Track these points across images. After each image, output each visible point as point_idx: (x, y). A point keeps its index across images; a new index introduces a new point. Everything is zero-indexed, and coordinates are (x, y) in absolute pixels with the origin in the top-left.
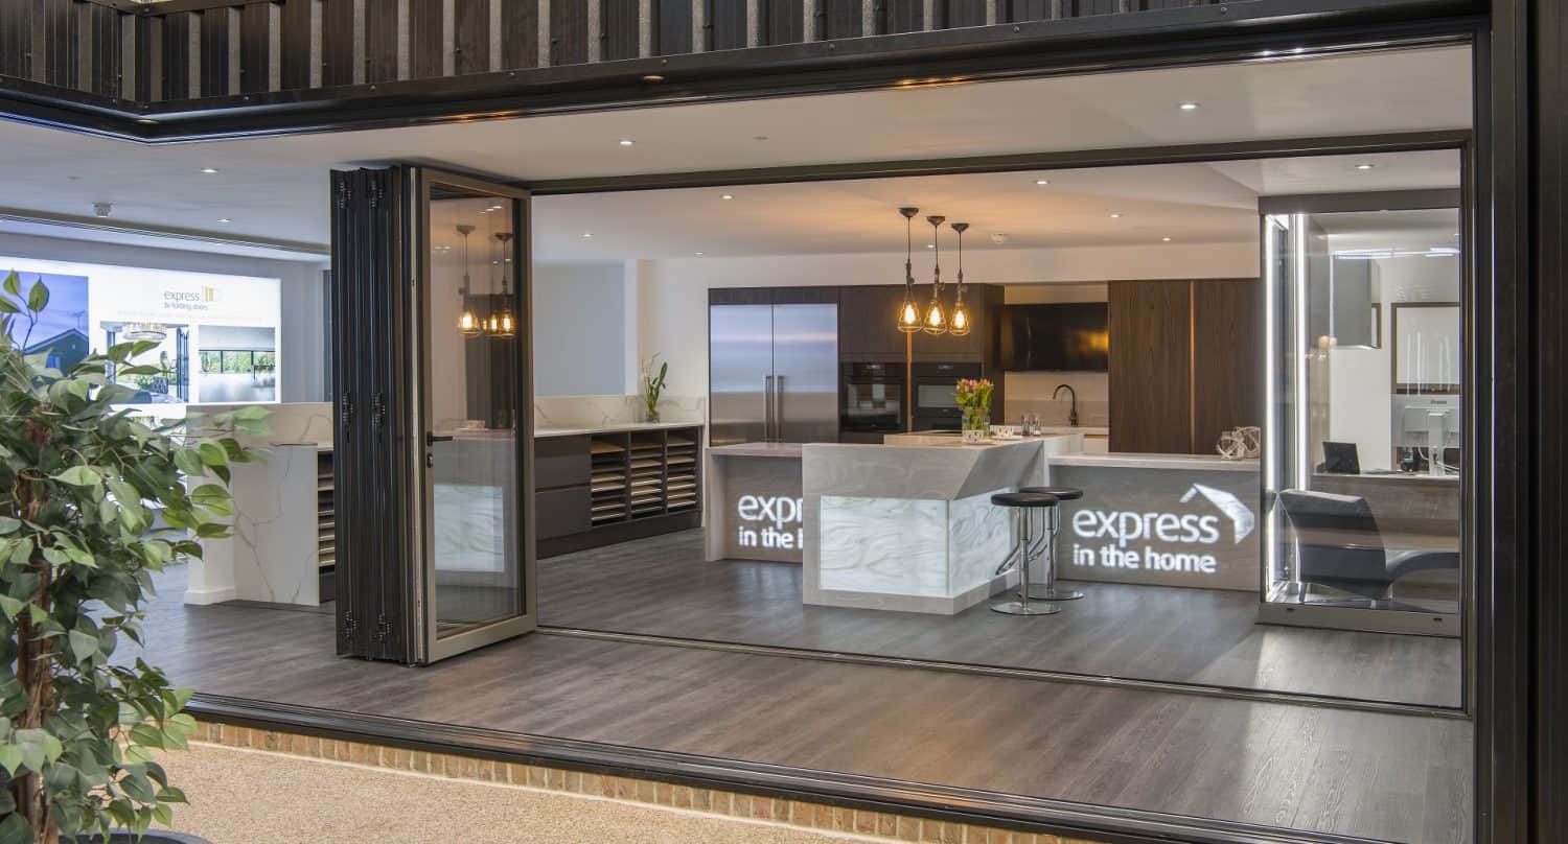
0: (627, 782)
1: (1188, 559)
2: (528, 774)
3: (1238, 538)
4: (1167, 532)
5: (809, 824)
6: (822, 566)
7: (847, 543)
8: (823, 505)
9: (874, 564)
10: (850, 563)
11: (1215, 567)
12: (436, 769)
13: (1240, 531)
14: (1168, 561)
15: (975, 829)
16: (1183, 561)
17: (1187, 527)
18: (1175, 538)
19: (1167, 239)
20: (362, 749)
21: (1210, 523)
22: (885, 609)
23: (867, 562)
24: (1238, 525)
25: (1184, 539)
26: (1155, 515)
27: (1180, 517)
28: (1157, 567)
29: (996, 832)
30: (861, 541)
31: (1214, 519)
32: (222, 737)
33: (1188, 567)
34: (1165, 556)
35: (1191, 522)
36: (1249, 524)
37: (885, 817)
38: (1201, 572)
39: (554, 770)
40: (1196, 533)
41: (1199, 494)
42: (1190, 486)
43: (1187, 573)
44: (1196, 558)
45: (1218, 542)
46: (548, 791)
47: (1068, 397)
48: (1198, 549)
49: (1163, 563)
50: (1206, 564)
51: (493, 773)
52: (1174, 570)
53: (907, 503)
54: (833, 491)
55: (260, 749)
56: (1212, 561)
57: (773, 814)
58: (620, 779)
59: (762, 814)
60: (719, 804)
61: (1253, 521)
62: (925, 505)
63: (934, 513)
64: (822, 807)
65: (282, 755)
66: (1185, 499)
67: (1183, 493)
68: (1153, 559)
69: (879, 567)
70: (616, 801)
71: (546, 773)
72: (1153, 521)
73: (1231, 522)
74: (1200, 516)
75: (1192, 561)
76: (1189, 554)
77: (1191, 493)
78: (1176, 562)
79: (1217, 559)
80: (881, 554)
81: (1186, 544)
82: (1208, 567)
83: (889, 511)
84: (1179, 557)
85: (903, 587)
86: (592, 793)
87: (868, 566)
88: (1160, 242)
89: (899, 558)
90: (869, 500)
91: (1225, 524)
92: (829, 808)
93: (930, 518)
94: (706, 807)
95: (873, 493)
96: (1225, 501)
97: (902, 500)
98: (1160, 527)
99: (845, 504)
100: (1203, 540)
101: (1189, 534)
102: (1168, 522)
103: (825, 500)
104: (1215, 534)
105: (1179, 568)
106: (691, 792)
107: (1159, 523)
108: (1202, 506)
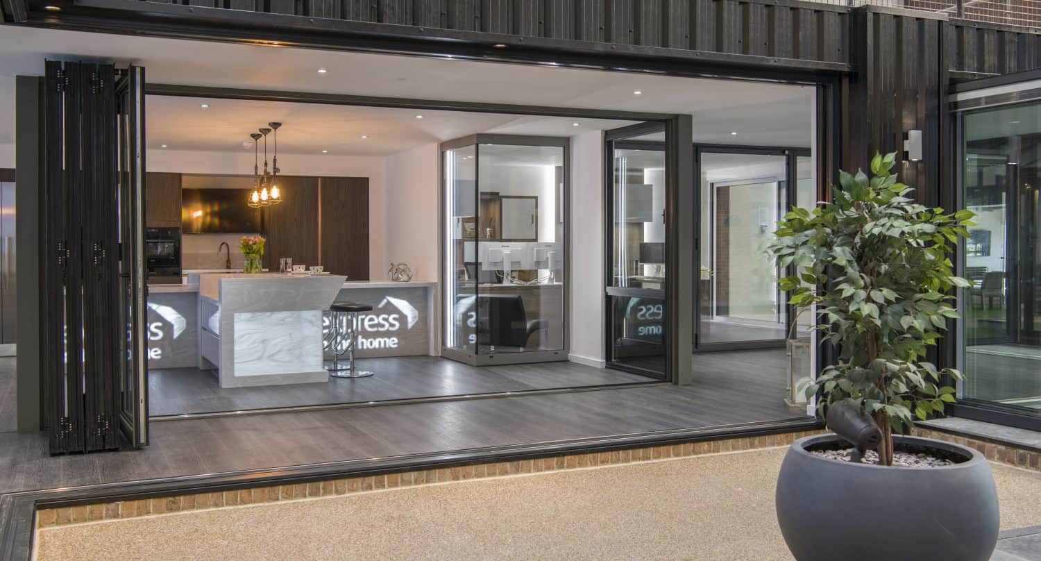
0: (467, 468)
1: (382, 340)
2: (399, 479)
3: (410, 325)
4: (371, 326)
5: (575, 467)
6: (235, 361)
7: (253, 343)
8: (235, 320)
9: (273, 355)
10: (256, 356)
11: (398, 344)
12: (326, 492)
13: (411, 322)
14: (371, 343)
15: (656, 449)
16: (380, 342)
17: (382, 322)
18: (375, 329)
19: (325, 152)
20: (263, 492)
21: (394, 319)
22: (283, 383)
23: (267, 354)
24: (410, 319)
25: (380, 329)
26: (364, 316)
27: (378, 317)
28: (365, 347)
29: (665, 448)
30: (264, 341)
31: (397, 316)
32: (120, 513)
33: (382, 345)
34: (370, 340)
35: (384, 319)
36: (415, 317)
37: (614, 453)
38: (390, 348)
39: (419, 472)
40: (387, 325)
41: (389, 302)
42: (384, 298)
43: (383, 349)
44: (386, 339)
45: (400, 329)
46: (416, 487)
47: (224, 250)
48: (388, 334)
49: (369, 345)
50: (392, 343)
51: (373, 484)
52: (375, 348)
53: (295, 314)
54: (243, 309)
55: (162, 513)
56: (396, 340)
57: (555, 466)
58: (464, 467)
59: (549, 468)
60: (525, 468)
61: (417, 315)
62: (307, 314)
63: (314, 319)
64: (582, 456)
65: (186, 512)
66: (381, 306)
67: (380, 302)
68: (363, 343)
69: (275, 358)
70: (461, 481)
71: (413, 476)
72: (363, 320)
73: (406, 317)
74: (389, 315)
75: (385, 342)
76: (383, 338)
77: (385, 301)
78: (376, 344)
79: (398, 339)
80: (278, 348)
81: (383, 332)
82: (394, 344)
83: (283, 320)
84: (378, 340)
85: (294, 368)
86: (445, 481)
87: (269, 357)
88: (321, 153)
89: (289, 350)
90: (268, 314)
91: (402, 318)
92: (586, 455)
93: (311, 322)
94: (517, 471)
95: (273, 309)
96: (403, 305)
97: (293, 312)
98: (366, 324)
99: (253, 317)
100: (391, 329)
101: (383, 326)
102: (371, 320)
103: (236, 315)
104: (397, 324)
105: (377, 346)
106: (508, 465)
107: (366, 320)
108: (391, 309)
